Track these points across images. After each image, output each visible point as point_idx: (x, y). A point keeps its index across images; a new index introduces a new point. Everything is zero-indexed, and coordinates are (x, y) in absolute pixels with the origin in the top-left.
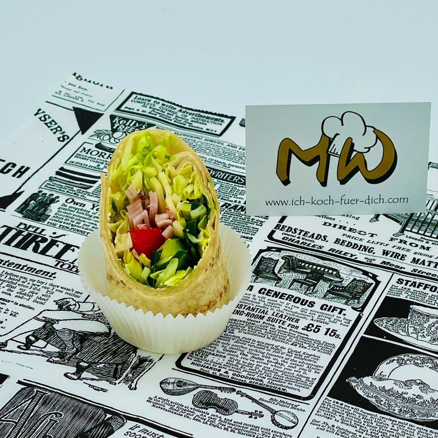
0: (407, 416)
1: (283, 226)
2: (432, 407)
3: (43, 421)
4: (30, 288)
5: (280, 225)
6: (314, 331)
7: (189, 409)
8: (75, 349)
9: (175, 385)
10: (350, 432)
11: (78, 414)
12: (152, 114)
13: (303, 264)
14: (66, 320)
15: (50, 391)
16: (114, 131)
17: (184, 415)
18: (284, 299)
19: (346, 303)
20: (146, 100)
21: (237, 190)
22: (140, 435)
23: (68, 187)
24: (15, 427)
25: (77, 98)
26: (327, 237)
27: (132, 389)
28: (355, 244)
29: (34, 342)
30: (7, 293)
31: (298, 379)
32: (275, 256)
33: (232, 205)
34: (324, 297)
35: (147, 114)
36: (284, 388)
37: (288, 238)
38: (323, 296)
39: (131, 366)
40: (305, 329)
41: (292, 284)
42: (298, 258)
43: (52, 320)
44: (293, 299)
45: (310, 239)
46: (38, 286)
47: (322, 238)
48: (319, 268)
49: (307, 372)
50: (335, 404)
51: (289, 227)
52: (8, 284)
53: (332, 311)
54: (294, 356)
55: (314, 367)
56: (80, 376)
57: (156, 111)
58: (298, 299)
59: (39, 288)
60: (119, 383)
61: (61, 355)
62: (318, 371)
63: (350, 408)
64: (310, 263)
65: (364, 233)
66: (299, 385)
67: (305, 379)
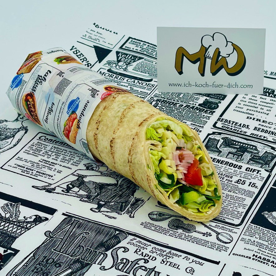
1: (222, 119)
3: (78, 237)
4: (69, 157)
5: (221, 119)
6: (242, 184)
7: (166, 229)
8: (97, 193)
9: (157, 215)
10: (265, 245)
11: (99, 232)
12: (142, 51)
13: (235, 143)
14: (91, 176)
15: (82, 219)
16: (119, 61)
17: (163, 233)
18: (223, 164)
19: (261, 167)
20: (138, 42)
21: (193, 97)
22: (137, 244)
24: (61, 241)
25: (96, 39)
26: (249, 126)
27: (131, 217)
28: (266, 130)
29: (72, 189)
30: (55, 159)
31: (233, 213)
32: (217, 137)
33: (191, 106)
34: (247, 163)
35: (138, 51)
36: (224, 218)
37: (225, 126)
39: (130, 203)
40: (236, 182)
41: (228, 155)
42: (232, 139)
43: (83, 176)
44: (229, 164)
45: (239, 127)
46: (74, 155)
47: (246, 126)
48: (244, 145)
49: (238, 208)
50: (255, 228)
51: (226, 120)
52: (55, 153)
53: (253, 172)
54: (230, 198)
55: (242, 205)
56: (100, 210)
57: (144, 49)
58: (232, 164)
59: (74, 156)
60: (123, 214)
61: (88, 197)
62: (244, 208)
63: (265, 230)
64: (238, 142)
65: (272, 124)
66: (233, 216)
67: (237, 212)
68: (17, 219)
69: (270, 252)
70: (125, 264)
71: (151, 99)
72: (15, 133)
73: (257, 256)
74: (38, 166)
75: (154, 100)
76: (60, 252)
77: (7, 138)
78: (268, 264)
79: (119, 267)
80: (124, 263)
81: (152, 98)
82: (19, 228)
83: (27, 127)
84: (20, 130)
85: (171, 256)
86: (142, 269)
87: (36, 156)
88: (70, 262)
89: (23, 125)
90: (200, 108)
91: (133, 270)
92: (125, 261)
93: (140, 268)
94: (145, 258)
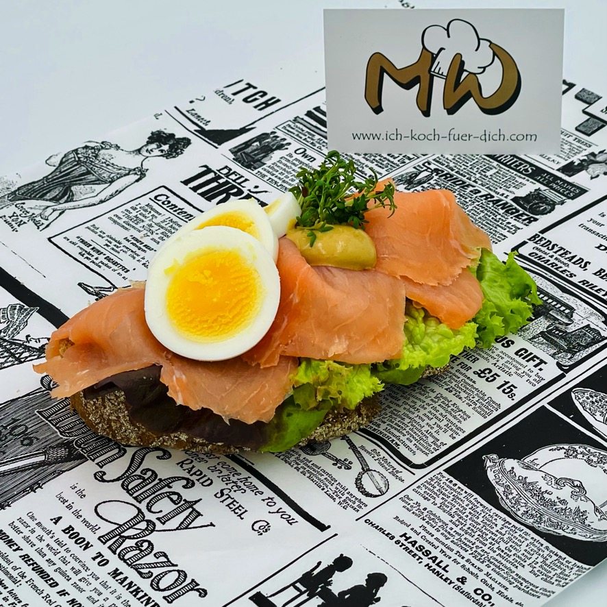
0: (530, 521)
2: (571, 518)
5: (539, 236)
6: (487, 380)
10: (441, 521)
19: (553, 356)
21: (514, 181)
23: (309, 133)
26: (590, 263)
31: (424, 438)
33: (495, 198)
34: (530, 340)
36: (398, 443)
37: (537, 254)
38: (530, 338)
40: (478, 374)
45: (566, 261)
47: (583, 264)
49: (441, 431)
50: (447, 483)
51: (549, 241)
53: (528, 361)
55: (454, 428)
62: (454, 435)
63: (463, 492)
66: (420, 446)
67: (433, 440)
68: (13, 337)
69: (442, 539)
70: (144, 480)
71: (423, 165)
72: (118, 176)
73: (410, 537)
74: (117, 247)
75: (429, 168)
76: (47, 419)
77: (99, 181)
78: (420, 560)
79: (130, 483)
80: (144, 478)
81: (426, 164)
82: (6, 354)
83: (147, 170)
84: (131, 173)
85: (243, 487)
86: (171, 500)
87: (127, 229)
88: (52, 442)
89: (142, 165)
90: (512, 206)
91: (153, 496)
92: (149, 473)
93: (168, 496)
94: (191, 478)
